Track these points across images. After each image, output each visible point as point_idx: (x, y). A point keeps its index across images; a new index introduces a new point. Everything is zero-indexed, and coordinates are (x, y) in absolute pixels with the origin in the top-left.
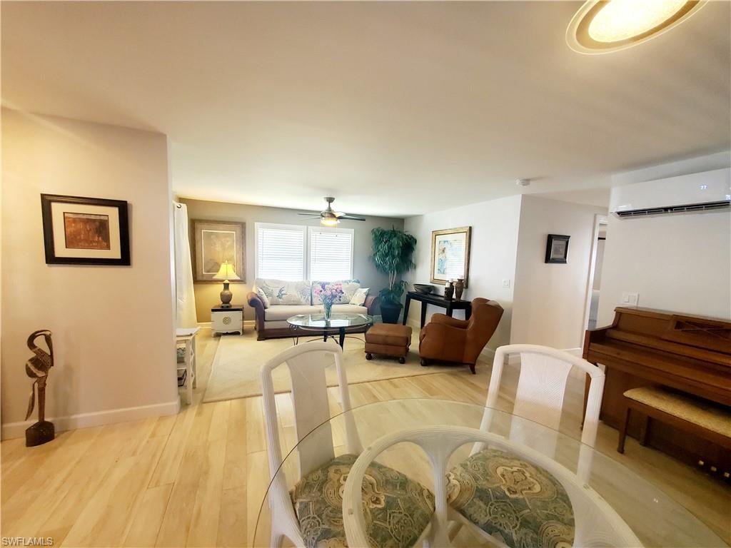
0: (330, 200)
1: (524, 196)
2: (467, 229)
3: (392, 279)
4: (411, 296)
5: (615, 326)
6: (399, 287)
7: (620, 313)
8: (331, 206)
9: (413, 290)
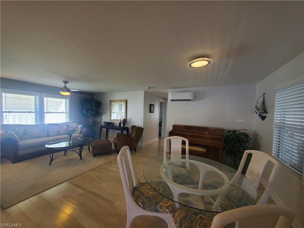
0: (66, 82)
1: (145, 92)
2: (125, 101)
3: (91, 120)
4: (102, 127)
5: (173, 130)
6: (94, 124)
7: (174, 126)
8: (66, 85)
9: (103, 124)
